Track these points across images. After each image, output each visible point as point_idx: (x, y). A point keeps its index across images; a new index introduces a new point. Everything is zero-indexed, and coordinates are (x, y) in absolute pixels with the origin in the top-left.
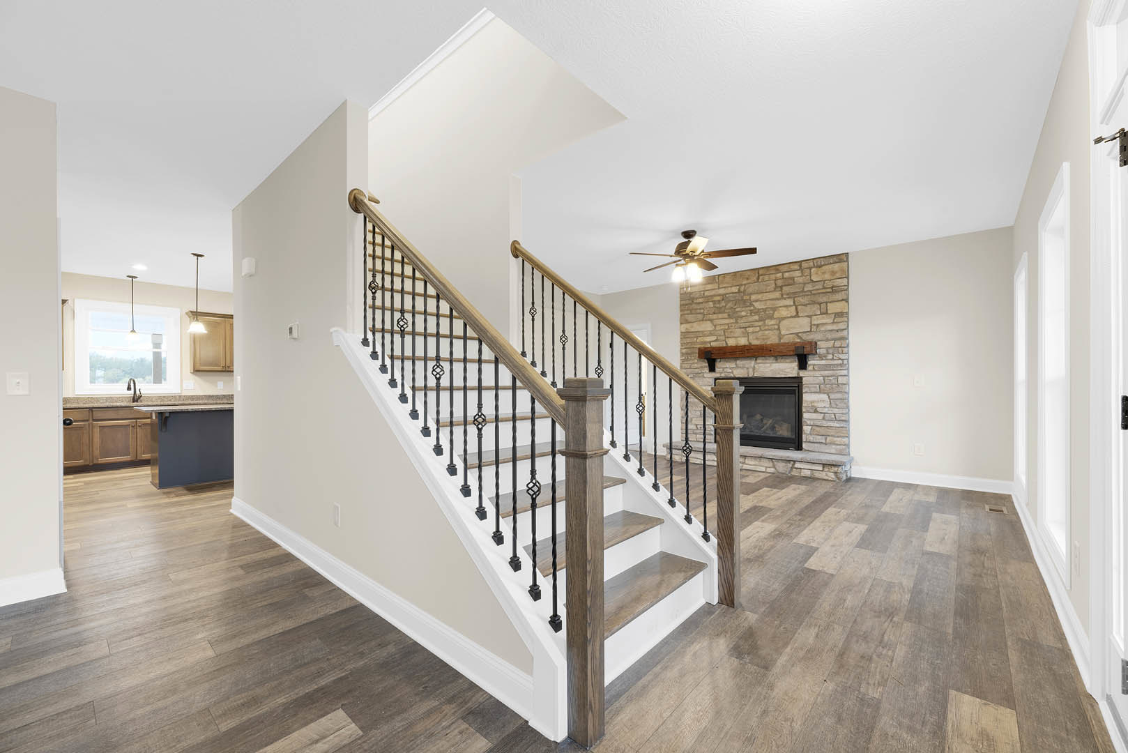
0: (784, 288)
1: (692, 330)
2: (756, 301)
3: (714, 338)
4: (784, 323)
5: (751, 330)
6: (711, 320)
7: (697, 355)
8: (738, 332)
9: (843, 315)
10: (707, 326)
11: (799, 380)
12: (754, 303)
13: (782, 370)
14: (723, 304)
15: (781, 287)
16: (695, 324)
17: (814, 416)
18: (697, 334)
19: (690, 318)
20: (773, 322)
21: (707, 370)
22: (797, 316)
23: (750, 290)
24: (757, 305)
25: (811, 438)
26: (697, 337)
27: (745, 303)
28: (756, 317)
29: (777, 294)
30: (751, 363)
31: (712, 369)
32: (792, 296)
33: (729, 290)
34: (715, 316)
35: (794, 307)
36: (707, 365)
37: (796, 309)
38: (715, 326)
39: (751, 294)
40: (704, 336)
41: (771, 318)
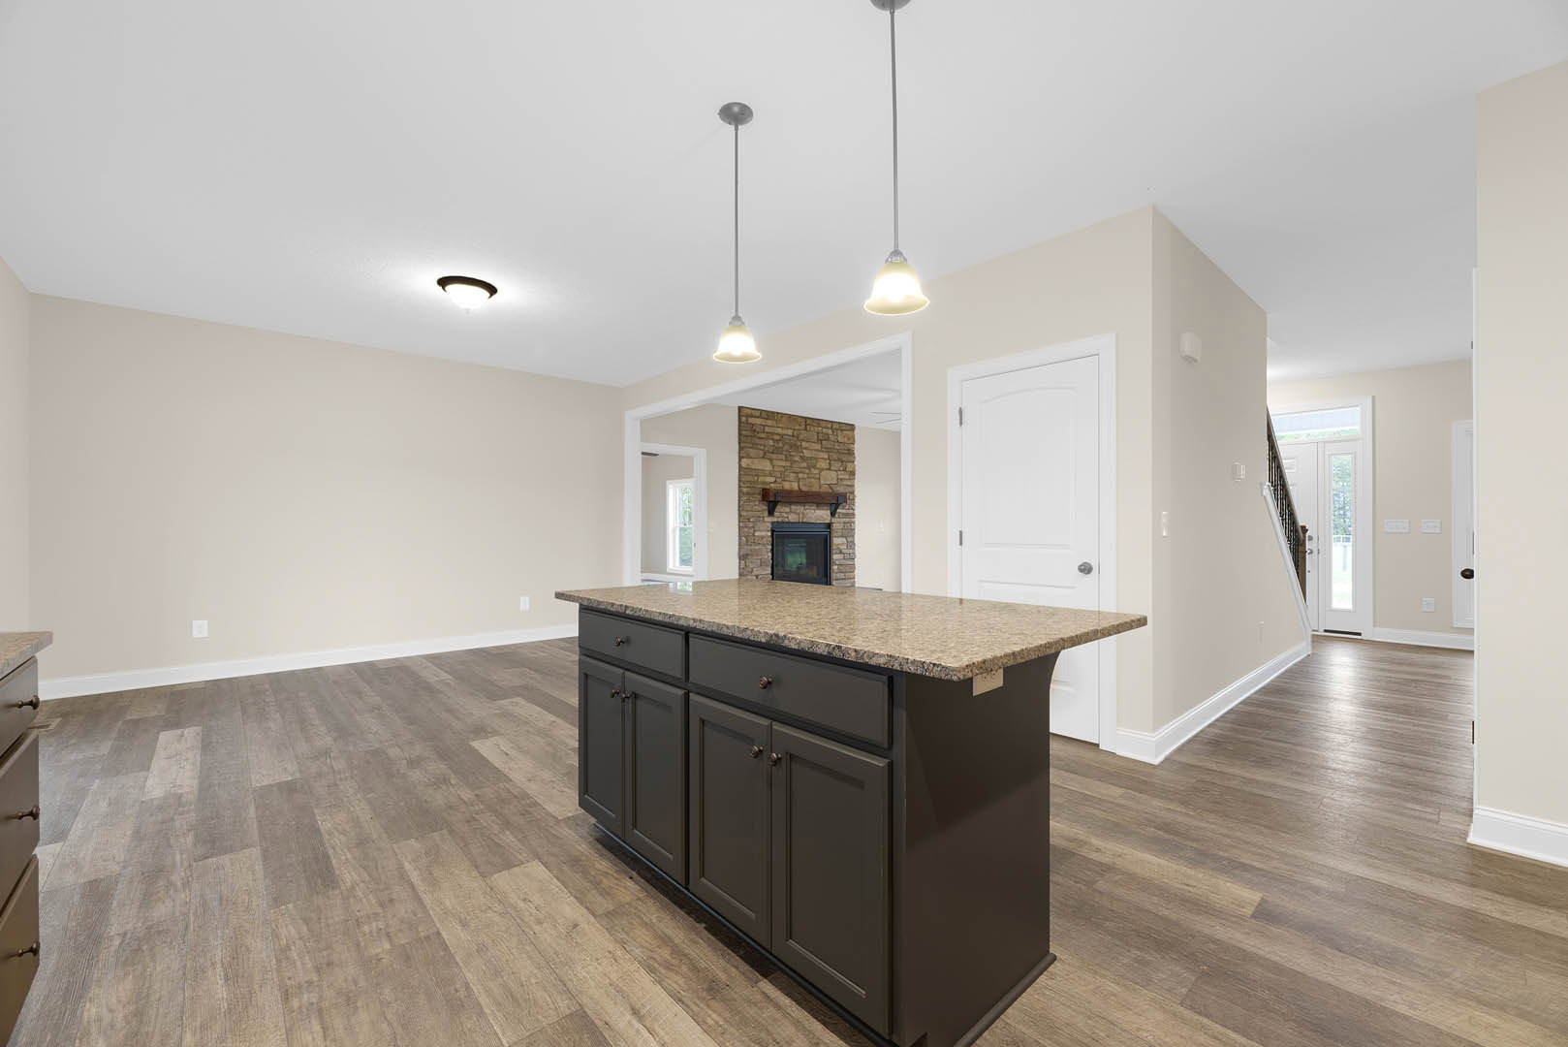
0: (824, 442)
1: (753, 467)
2: (806, 448)
3: (773, 479)
4: (823, 473)
5: (801, 475)
6: (771, 460)
7: (759, 497)
8: (792, 476)
9: (853, 473)
10: (766, 465)
11: (829, 526)
12: (804, 451)
13: (822, 517)
14: (781, 445)
15: (821, 440)
16: (756, 461)
17: (841, 556)
18: (758, 473)
19: (752, 452)
20: (816, 471)
21: (767, 513)
22: (829, 469)
23: (801, 437)
24: (806, 453)
25: (839, 576)
26: (758, 476)
27: (797, 448)
28: (805, 465)
29: (818, 447)
30: (800, 509)
31: (771, 513)
32: (828, 450)
33: (785, 432)
34: (774, 456)
35: (828, 461)
36: (765, 507)
37: (830, 464)
38: (773, 466)
39: (802, 440)
40: (765, 476)
41: (815, 467)
